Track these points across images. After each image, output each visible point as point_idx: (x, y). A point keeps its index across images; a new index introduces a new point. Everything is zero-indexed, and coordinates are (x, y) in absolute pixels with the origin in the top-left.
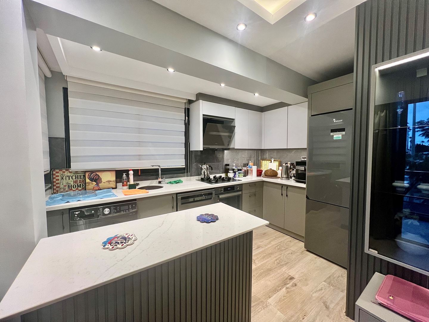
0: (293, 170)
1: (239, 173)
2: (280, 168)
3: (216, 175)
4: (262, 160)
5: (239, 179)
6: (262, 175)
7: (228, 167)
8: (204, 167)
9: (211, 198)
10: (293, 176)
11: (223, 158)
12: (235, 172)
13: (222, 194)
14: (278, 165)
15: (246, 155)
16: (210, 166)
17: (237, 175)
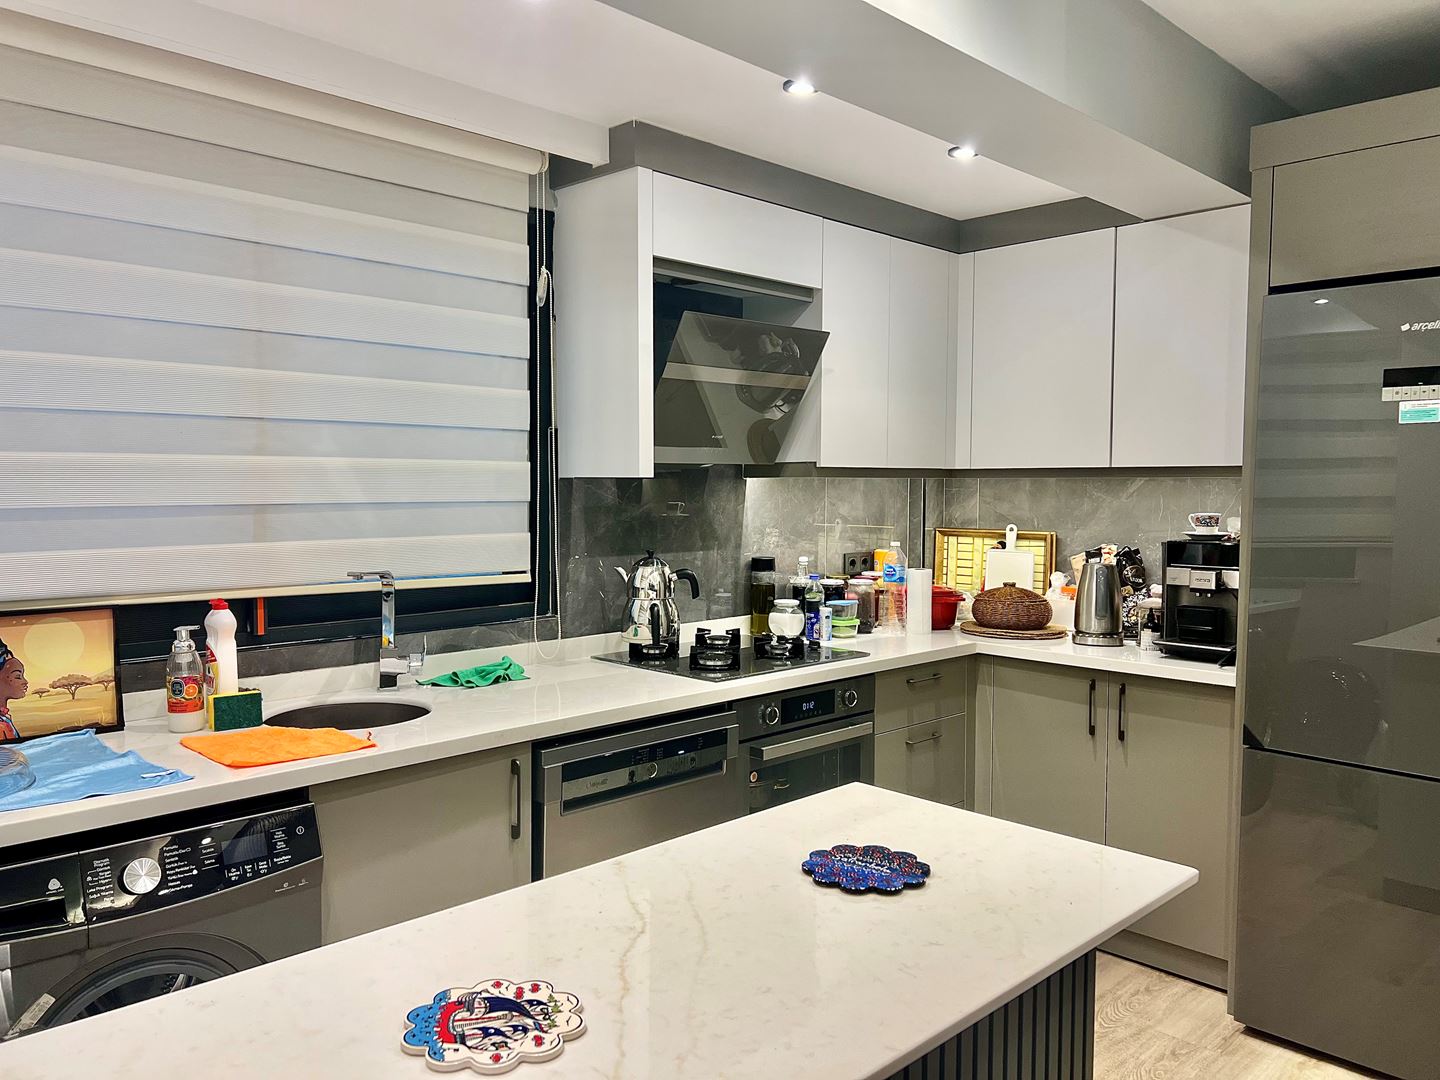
0: (1135, 590)
1: (838, 612)
2: (1058, 579)
3: (704, 625)
4: (944, 534)
5: (835, 644)
6: (957, 623)
7: (765, 577)
8: (649, 577)
9: (718, 766)
10: (1145, 626)
11: (738, 524)
12: (810, 608)
13: (772, 736)
14: (1041, 560)
15: (852, 502)
16: (682, 575)
17: (825, 626)
